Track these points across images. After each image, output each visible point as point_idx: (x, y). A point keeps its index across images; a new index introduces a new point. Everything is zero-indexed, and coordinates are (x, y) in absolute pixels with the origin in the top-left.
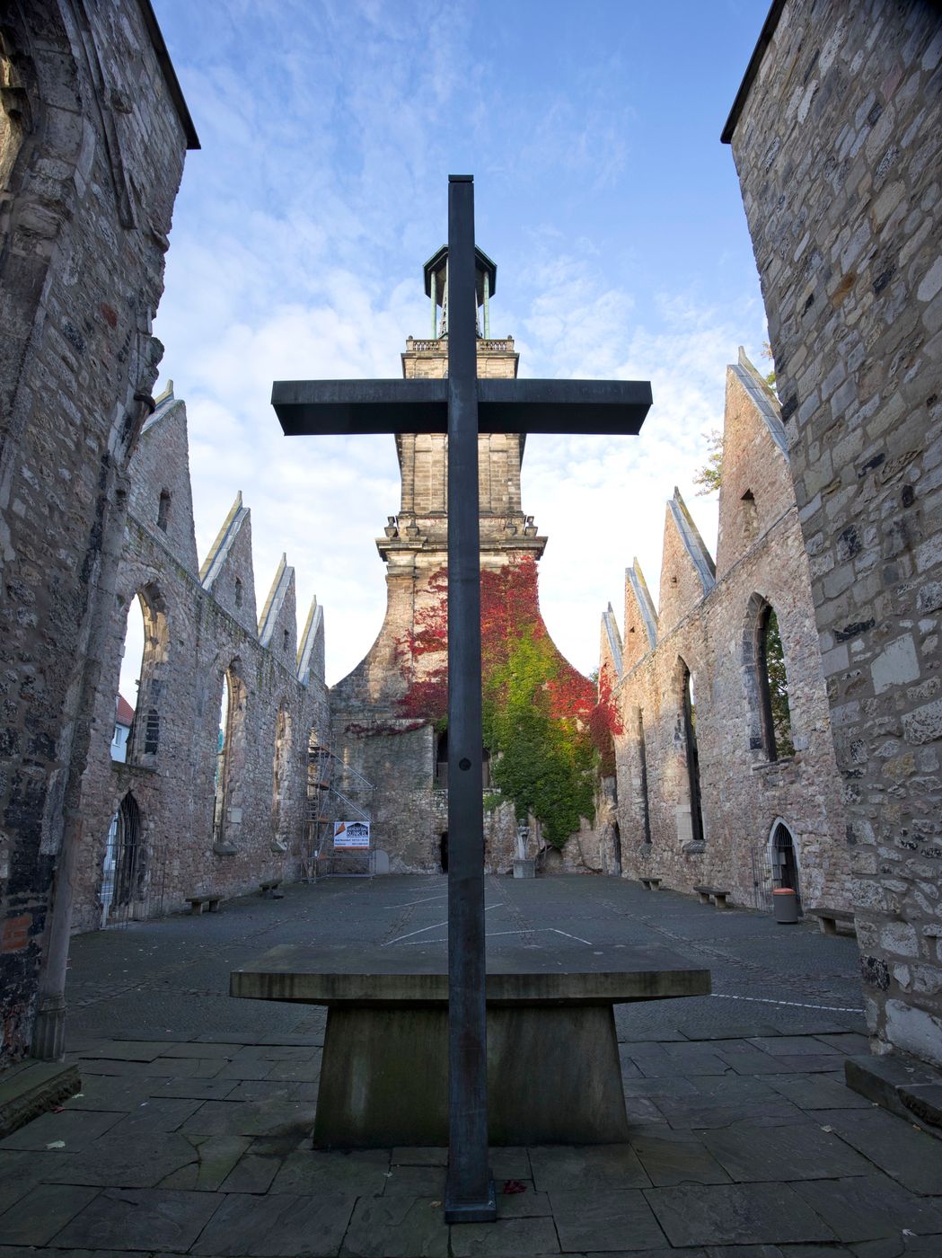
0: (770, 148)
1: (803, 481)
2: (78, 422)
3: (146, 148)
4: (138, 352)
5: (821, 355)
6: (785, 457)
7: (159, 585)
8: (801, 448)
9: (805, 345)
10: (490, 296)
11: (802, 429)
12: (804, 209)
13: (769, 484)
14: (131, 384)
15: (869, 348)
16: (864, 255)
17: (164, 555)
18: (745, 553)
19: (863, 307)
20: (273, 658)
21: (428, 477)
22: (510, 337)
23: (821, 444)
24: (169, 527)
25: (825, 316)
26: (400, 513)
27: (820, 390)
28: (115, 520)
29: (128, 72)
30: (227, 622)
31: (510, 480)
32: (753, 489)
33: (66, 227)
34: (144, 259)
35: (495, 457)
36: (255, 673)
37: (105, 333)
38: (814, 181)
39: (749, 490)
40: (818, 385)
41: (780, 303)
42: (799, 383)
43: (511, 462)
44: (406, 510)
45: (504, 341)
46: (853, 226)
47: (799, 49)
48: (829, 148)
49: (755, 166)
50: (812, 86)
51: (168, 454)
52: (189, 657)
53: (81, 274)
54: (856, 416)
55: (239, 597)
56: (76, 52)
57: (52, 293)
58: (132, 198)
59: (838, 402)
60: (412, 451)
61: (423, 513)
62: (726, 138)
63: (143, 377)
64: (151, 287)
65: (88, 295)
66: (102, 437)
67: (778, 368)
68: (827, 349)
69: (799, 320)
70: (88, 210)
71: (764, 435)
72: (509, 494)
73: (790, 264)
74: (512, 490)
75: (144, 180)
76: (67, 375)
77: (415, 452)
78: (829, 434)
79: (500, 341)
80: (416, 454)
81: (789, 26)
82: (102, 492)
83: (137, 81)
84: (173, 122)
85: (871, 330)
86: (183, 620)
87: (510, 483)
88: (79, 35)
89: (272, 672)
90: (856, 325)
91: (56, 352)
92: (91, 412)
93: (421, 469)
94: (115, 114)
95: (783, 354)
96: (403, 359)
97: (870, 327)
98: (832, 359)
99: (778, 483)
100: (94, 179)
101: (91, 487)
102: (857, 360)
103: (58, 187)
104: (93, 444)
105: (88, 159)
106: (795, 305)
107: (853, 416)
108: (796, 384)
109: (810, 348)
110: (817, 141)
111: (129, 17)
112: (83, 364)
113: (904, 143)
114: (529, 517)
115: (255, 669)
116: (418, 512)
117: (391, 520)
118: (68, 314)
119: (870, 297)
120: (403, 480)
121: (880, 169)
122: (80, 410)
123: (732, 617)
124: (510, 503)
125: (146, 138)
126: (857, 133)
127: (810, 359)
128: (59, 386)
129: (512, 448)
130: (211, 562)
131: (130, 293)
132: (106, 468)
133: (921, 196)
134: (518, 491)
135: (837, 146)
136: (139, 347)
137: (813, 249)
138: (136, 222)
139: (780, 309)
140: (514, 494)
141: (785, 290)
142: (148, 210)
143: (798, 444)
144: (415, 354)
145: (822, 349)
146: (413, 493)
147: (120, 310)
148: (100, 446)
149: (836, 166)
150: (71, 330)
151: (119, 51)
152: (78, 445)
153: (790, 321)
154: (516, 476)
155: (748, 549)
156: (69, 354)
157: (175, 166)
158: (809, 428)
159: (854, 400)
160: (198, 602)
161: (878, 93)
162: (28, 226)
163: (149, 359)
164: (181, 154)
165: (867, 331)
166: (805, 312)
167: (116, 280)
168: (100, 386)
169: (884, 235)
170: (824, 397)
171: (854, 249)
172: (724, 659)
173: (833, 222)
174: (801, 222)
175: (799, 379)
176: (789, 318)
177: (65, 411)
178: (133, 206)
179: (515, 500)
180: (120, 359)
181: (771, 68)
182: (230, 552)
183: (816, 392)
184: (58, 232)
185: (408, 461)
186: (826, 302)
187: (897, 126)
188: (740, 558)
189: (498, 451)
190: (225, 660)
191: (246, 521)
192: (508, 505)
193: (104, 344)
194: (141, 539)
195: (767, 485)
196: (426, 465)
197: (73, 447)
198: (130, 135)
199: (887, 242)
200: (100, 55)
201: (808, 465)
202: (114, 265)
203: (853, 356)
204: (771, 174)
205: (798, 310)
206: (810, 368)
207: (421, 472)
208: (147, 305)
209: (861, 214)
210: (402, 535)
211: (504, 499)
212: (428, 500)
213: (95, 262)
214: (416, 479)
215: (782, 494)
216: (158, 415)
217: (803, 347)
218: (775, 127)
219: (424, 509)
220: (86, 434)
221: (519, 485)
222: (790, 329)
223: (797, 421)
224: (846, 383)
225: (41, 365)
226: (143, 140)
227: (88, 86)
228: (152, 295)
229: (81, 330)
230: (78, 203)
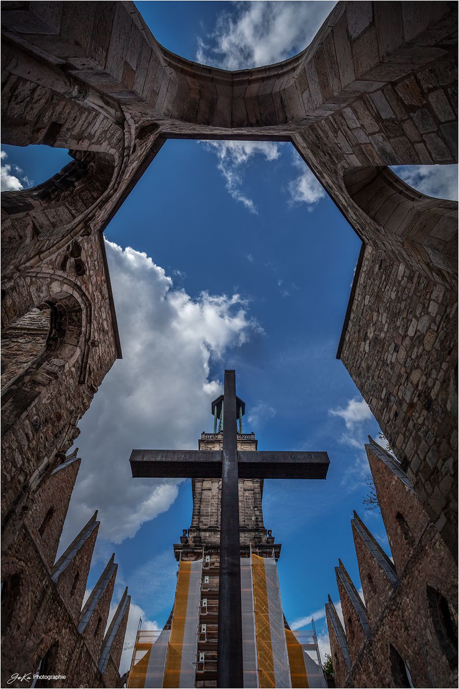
0: (358, 360)
1: (429, 505)
2: (19, 466)
3: (100, 357)
4: (67, 433)
5: (411, 438)
6: (412, 492)
7: (22, 576)
8: (420, 485)
9: (402, 434)
10: (243, 415)
11: (416, 475)
12: (379, 380)
13: (410, 508)
14: (57, 448)
15: (435, 433)
16: (414, 395)
17: (34, 552)
18: (410, 555)
19: (424, 416)
20: (84, 644)
21: (209, 504)
22: (252, 433)
23: (431, 483)
24: (45, 533)
25: (406, 421)
26: (191, 527)
27: (418, 455)
28: (14, 525)
29: (101, 335)
30: (59, 609)
31: (256, 507)
32: (400, 510)
33: (54, 382)
34: (84, 396)
35: (247, 494)
36: (66, 659)
37: (53, 425)
38: (380, 370)
39: (399, 512)
40: (416, 452)
41: (382, 416)
42: (405, 451)
43: (256, 496)
44: (195, 525)
45: (250, 435)
46: (404, 385)
47: (359, 332)
48: (382, 359)
49: (353, 366)
50: (368, 342)
51: (62, 487)
52: (19, 641)
53: (52, 399)
54: (444, 467)
55: (74, 587)
56: (83, 329)
57: (35, 406)
58: (87, 373)
59: (430, 460)
60: (200, 489)
61: (205, 527)
62: (338, 357)
63: (64, 445)
64: (83, 406)
65: (52, 408)
66: (27, 475)
67: (391, 444)
68: (413, 435)
69: (394, 422)
70: (66, 376)
71: (396, 479)
72: (256, 515)
73: (381, 400)
74: (257, 513)
75: (95, 368)
76: (25, 442)
77: (202, 490)
78: (433, 477)
79: (248, 435)
80: (203, 491)
81: (353, 326)
82: (14, 506)
83: (104, 338)
84: (113, 350)
85: (432, 424)
86: (28, 606)
87: (256, 509)
88: (86, 325)
89: (80, 658)
90: (423, 424)
91: (24, 431)
92: (29, 460)
93: (205, 500)
94: (91, 347)
95: (391, 438)
96: (199, 442)
97: (431, 424)
98: (417, 440)
99: (415, 507)
100: (74, 366)
101: (9, 504)
102: (431, 439)
103: (57, 368)
104: (22, 478)
105: (74, 359)
106: (389, 417)
107: (442, 467)
108: (404, 452)
109: (404, 435)
110: (376, 357)
111: (107, 321)
112: (35, 437)
113: (413, 357)
114: (269, 531)
115: (67, 654)
116: (201, 527)
117: (185, 532)
118: (38, 415)
119: (425, 412)
120: (194, 506)
121: (407, 365)
122: (23, 459)
123: (419, 607)
124: (257, 521)
125: (101, 354)
126: (392, 355)
127: (406, 440)
128: (17, 448)
129: (256, 488)
130: (64, 557)
131: (73, 408)
132: (23, 492)
133: (430, 374)
134: (261, 514)
135: (385, 359)
136: (68, 431)
137: (389, 394)
138: (86, 381)
139: (383, 419)
140: (258, 516)
141: (382, 411)
142: (93, 378)
143: (417, 483)
144: (205, 440)
145: (411, 435)
146: (199, 515)
147: (64, 415)
148: (25, 480)
149: (387, 365)
150: (37, 422)
151: (100, 330)
152: (12, 478)
153: (390, 423)
154: (259, 504)
155: (411, 552)
156: (30, 433)
157: (109, 364)
158: (420, 474)
159: (439, 459)
160: (44, 590)
161: (395, 343)
162: (36, 380)
163: (71, 437)
164: (114, 360)
165: (430, 426)
166: (396, 419)
167: (68, 402)
168: (40, 448)
169: (420, 388)
170: (422, 458)
171: (409, 394)
172: (427, 648)
173: (394, 384)
174: (380, 384)
175: (404, 449)
176: (388, 422)
177: (14, 459)
178: (87, 376)
179: (259, 520)
180: (56, 436)
181: (350, 337)
182: (79, 552)
183: (416, 455)
184: (49, 383)
185: (198, 495)
186: (404, 414)
187: (407, 352)
188: (409, 559)
189: (249, 490)
190: (46, 645)
191: (95, 531)
192: (255, 523)
193: (50, 429)
194: (24, 540)
195: (408, 508)
196: (208, 498)
197: (9, 479)
198: (95, 353)
199: (423, 390)
200: (92, 330)
201: (428, 495)
202: (69, 397)
203: (428, 437)
204: (361, 369)
205: (391, 418)
206: (408, 444)
207: (204, 501)
208: (79, 414)
209: (406, 380)
210: (191, 543)
211: (253, 519)
212: (208, 519)
213: (61, 395)
214: (202, 506)
215: (420, 514)
216: (64, 465)
217: (400, 434)
218: (357, 354)
219: (205, 525)
220: (20, 473)
221: (261, 510)
222: (391, 427)
223: (412, 471)
224: (430, 451)
225: (13, 437)
226: (99, 355)
227: (83, 338)
228: (83, 410)
229: (42, 423)
230: (63, 373)
